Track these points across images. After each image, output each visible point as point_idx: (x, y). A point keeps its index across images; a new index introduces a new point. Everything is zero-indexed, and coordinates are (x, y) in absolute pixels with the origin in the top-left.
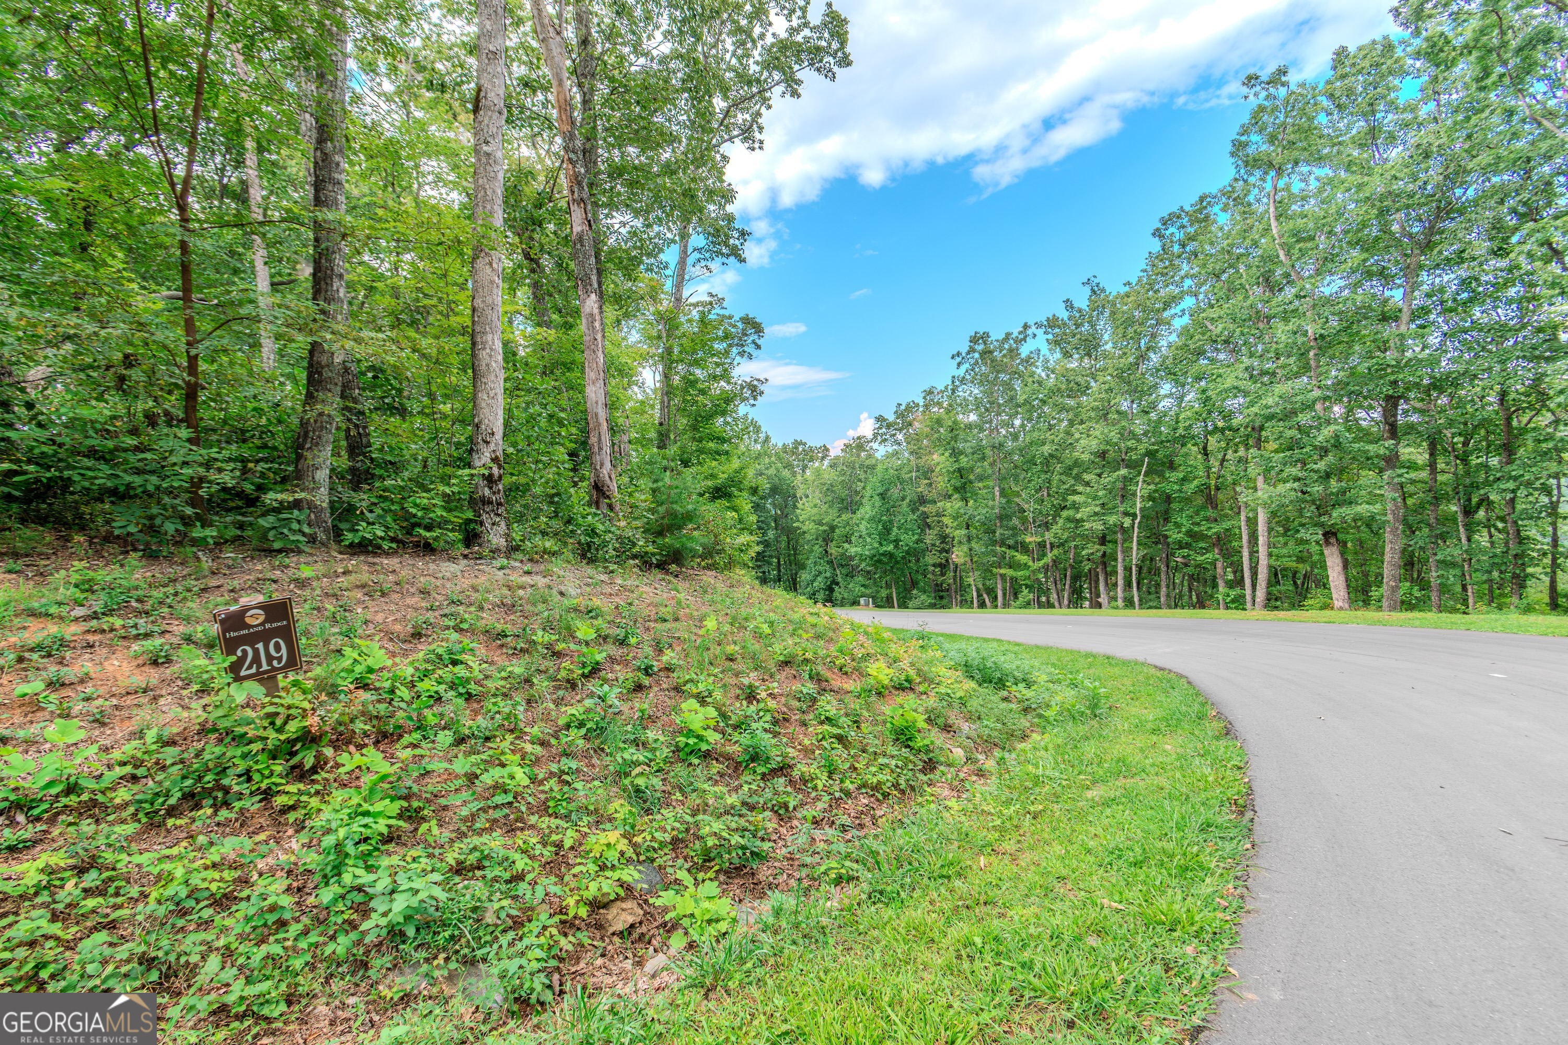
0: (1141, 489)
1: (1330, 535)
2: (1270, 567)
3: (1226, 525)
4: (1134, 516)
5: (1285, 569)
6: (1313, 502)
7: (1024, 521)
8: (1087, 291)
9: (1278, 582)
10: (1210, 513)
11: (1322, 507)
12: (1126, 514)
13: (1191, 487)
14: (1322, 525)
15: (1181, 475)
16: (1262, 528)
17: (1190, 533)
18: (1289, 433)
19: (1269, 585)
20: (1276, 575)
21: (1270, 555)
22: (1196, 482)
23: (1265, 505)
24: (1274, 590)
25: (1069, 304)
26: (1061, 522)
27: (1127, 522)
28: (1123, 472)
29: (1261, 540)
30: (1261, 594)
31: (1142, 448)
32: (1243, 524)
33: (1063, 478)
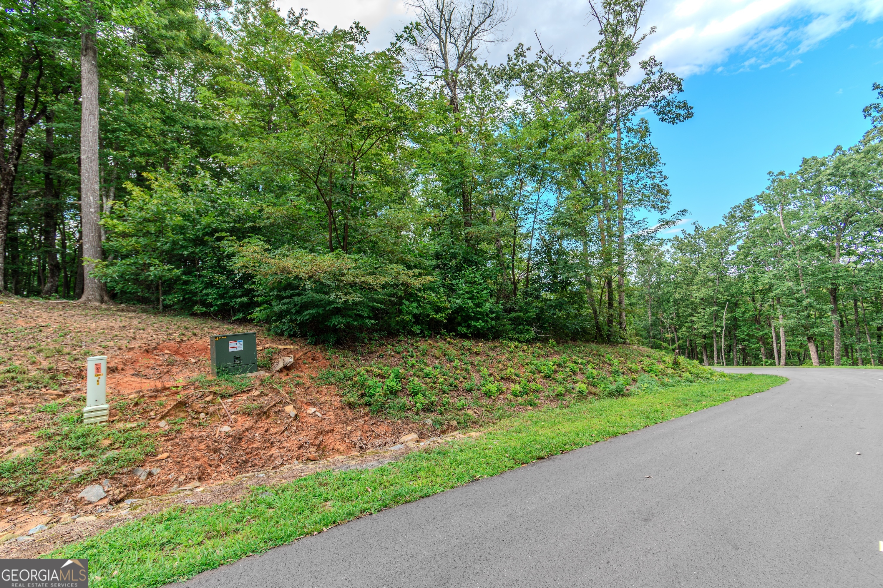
0: (725, 315)
1: (810, 339)
2: (786, 350)
3: (766, 331)
4: (722, 327)
5: (793, 352)
6: (803, 326)
7: (664, 327)
8: (694, 227)
9: (790, 358)
10: (757, 326)
11: (806, 328)
12: (719, 326)
13: (748, 315)
14: (807, 335)
15: (743, 310)
16: (782, 334)
17: (748, 335)
18: (792, 301)
19: (786, 359)
20: (789, 354)
21: (786, 345)
22: (750, 313)
23: (784, 327)
24: (789, 361)
25: (684, 232)
26: (684, 328)
27: (719, 330)
28: (716, 308)
29: (782, 339)
30: (783, 361)
31: (724, 298)
32: (773, 331)
33: (686, 309)
